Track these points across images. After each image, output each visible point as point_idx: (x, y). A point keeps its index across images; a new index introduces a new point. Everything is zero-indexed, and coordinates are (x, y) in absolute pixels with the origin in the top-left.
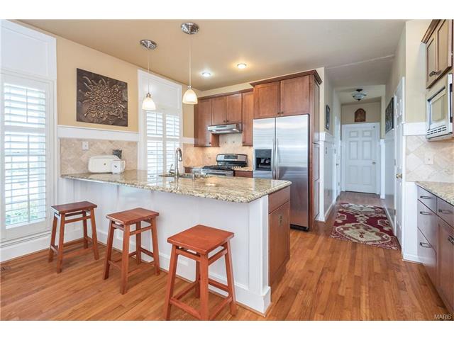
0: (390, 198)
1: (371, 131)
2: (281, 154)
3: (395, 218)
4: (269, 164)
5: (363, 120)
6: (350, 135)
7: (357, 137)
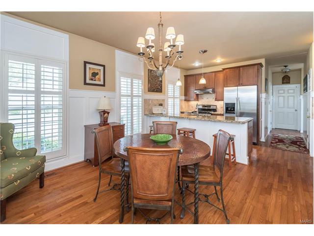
0: (305, 132)
1: (294, 90)
2: (241, 105)
3: (308, 139)
4: (234, 110)
5: (289, 83)
6: (278, 92)
7: (284, 93)
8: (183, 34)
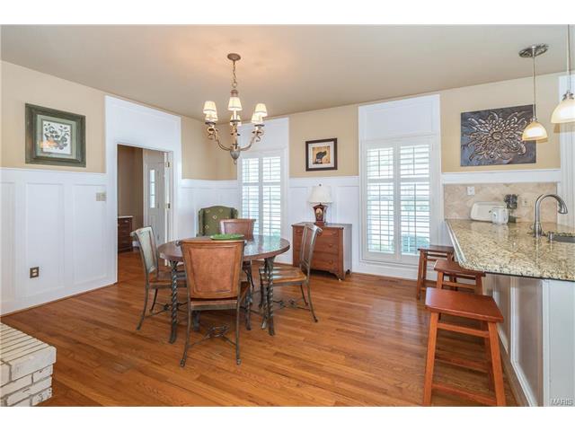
8: (257, 104)
